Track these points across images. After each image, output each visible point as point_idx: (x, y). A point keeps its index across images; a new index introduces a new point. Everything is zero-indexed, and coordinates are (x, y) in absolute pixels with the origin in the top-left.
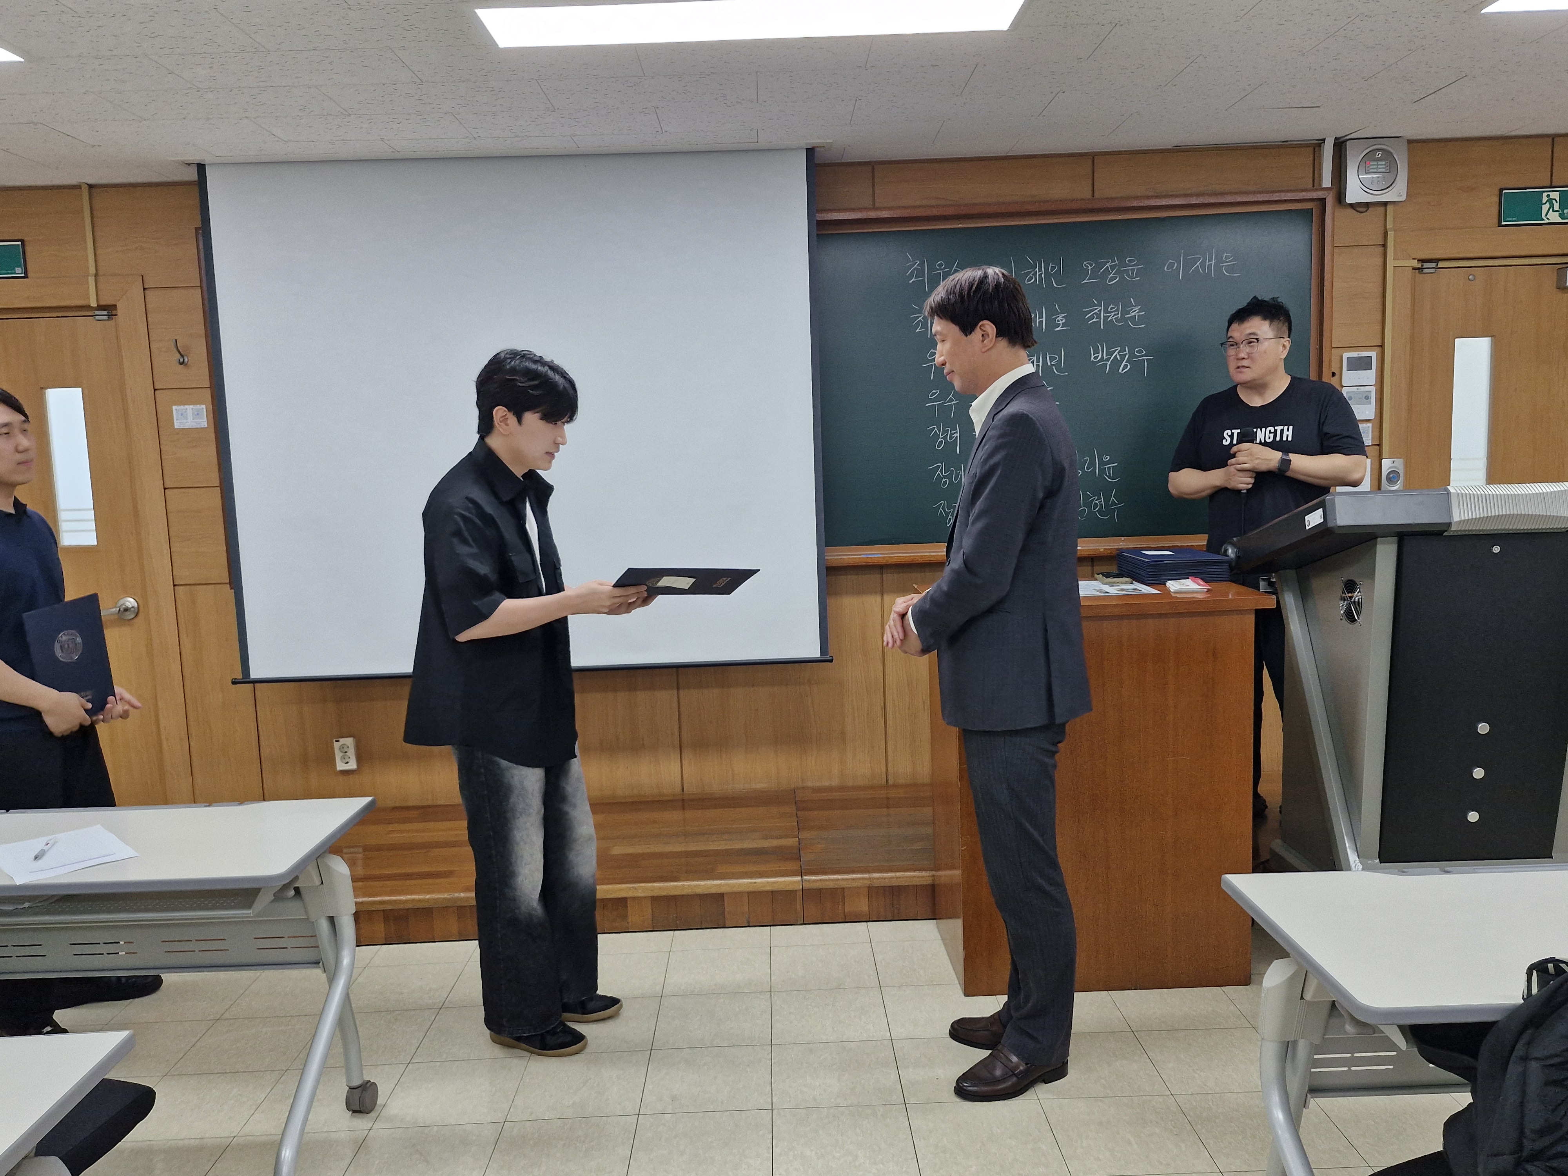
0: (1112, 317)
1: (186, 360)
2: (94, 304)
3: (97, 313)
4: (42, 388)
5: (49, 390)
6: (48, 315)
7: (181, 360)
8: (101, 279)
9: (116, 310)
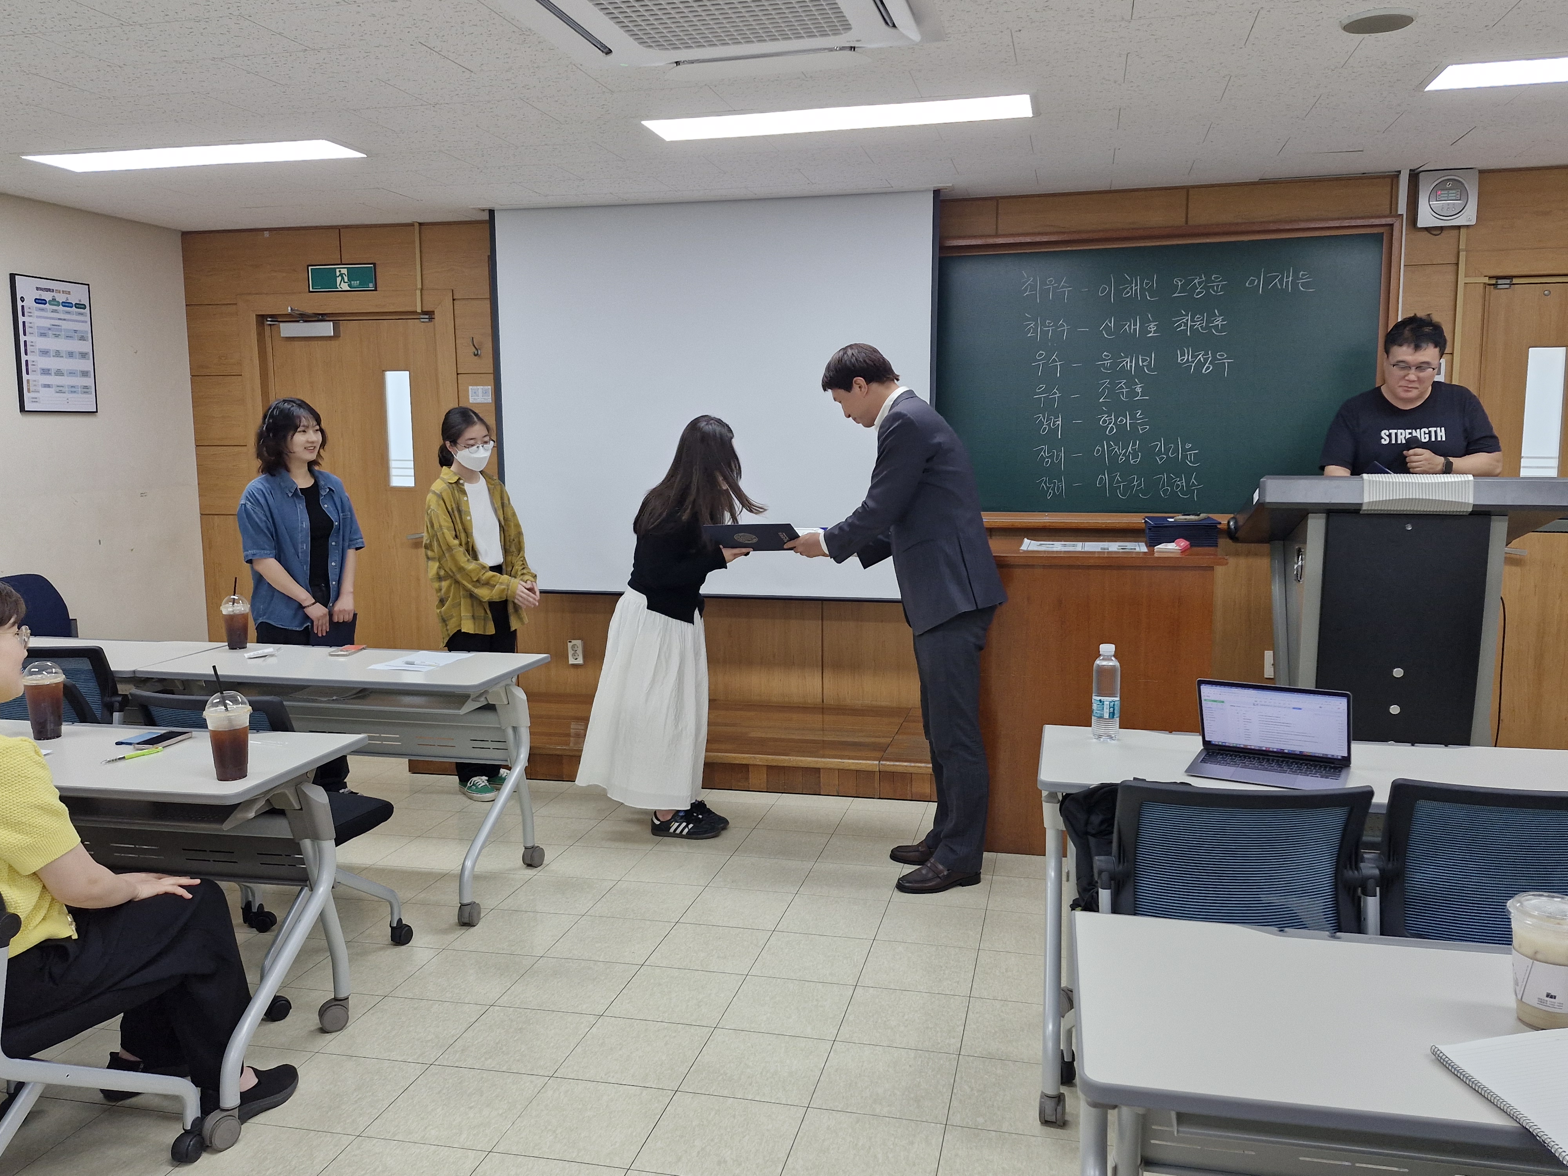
0: (1197, 325)
1: (479, 353)
2: (419, 310)
3: (422, 316)
4: (383, 371)
5: (388, 372)
6: (391, 317)
7: (476, 352)
8: (424, 292)
9: (434, 314)
